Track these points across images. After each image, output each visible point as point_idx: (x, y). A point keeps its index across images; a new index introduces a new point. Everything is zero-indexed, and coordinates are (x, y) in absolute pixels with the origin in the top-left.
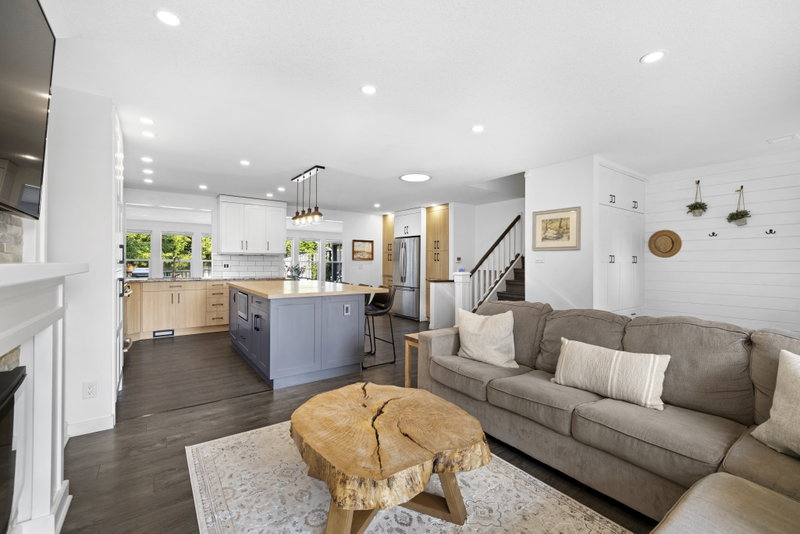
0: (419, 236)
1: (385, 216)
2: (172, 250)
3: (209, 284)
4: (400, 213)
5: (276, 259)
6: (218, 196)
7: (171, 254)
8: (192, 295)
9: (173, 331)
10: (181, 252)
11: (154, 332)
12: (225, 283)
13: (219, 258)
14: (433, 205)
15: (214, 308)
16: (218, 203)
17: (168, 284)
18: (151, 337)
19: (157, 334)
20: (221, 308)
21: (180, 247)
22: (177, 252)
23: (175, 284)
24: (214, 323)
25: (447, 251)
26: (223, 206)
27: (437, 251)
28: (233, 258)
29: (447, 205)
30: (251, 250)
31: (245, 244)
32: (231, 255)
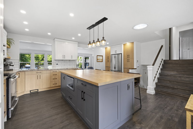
0: (121, 54)
1: (106, 48)
2: (38, 60)
3: (52, 71)
4: (112, 47)
5: (74, 62)
6: (54, 39)
7: (38, 61)
8: (45, 76)
9: (38, 90)
10: (41, 60)
11: (30, 91)
12: (57, 71)
13: (55, 61)
14: (127, 43)
15: (54, 80)
16: (54, 42)
17: (36, 72)
18: (29, 93)
19: (31, 91)
20: (56, 80)
21: (40, 59)
22: (40, 60)
23: (39, 71)
24: (54, 86)
25: (133, 58)
26: (56, 42)
27: (128, 58)
28: (60, 61)
29: (133, 42)
30: (66, 59)
31: (64, 56)
32: (59, 60)
